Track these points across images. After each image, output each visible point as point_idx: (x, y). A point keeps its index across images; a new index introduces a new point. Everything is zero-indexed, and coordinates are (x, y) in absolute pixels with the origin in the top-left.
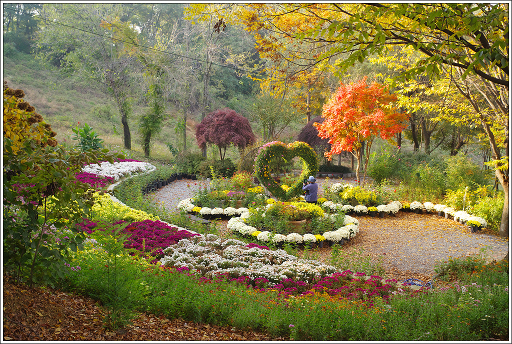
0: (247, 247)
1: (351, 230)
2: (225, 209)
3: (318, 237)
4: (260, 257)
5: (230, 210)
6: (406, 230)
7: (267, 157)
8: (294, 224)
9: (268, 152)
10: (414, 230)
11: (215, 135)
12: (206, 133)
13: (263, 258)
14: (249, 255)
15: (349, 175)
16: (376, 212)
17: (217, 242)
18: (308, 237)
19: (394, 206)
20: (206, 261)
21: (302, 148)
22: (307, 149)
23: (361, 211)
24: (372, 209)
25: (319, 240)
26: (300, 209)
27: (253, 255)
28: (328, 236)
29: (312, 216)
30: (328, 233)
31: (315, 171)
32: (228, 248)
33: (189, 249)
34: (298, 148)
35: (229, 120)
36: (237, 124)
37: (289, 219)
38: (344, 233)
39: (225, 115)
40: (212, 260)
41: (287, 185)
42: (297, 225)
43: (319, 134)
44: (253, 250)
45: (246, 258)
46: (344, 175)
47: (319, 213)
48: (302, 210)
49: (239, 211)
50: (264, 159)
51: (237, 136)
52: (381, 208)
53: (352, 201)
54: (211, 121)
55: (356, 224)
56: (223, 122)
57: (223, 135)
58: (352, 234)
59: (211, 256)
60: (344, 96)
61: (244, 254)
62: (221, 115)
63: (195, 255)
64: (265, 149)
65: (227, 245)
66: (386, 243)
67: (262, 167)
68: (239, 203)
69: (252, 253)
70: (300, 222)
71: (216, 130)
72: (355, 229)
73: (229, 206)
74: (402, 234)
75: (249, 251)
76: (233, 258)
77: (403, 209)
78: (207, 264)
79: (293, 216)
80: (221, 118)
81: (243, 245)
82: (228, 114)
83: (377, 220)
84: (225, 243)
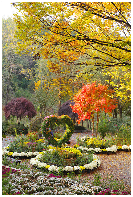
0: (49, 177)
1: (98, 163)
2: (27, 153)
3: (81, 167)
4: (58, 183)
5: (29, 153)
6: (123, 161)
7: (48, 123)
8: (68, 161)
9: (48, 121)
10: (127, 161)
11: (16, 111)
12: (10, 110)
13: (60, 183)
14: (52, 182)
15: (85, 131)
16: (106, 151)
17: (31, 174)
18: (76, 168)
19: (114, 148)
20: (29, 187)
21: (66, 118)
22: (68, 119)
23: (98, 151)
24: (104, 150)
25: (82, 169)
26: (69, 152)
27: (54, 181)
28: (86, 167)
29: (76, 156)
30: (86, 165)
31: (72, 131)
32: (38, 178)
33: (17, 180)
34: (64, 118)
35: (23, 103)
36: (27, 106)
37: (65, 158)
38: (94, 165)
39: (21, 101)
40: (32, 187)
41: (57, 137)
42: (69, 161)
43: (73, 110)
44: (53, 178)
45: (50, 184)
46: (83, 131)
47: (79, 154)
48: (70, 153)
49: (35, 153)
50: (46, 125)
51: (28, 112)
52: (108, 149)
53: (93, 146)
54: (13, 104)
55: (98, 159)
56: (20, 104)
57: (20, 111)
58: (98, 165)
59: (31, 184)
60: (85, 91)
61: (49, 182)
62: (19, 101)
63: (21, 184)
64: (47, 119)
65: (37, 176)
66: (116, 169)
67: (45, 129)
68: (34, 149)
69: (53, 180)
70: (70, 159)
71: (16, 109)
72: (99, 161)
73: (28, 151)
74: (122, 164)
75: (51, 179)
76: (43, 184)
77: (118, 149)
78: (30, 189)
79: (66, 156)
80: (18, 102)
81: (46, 176)
82: (22, 100)
83: (107, 156)
84: (36, 174)
